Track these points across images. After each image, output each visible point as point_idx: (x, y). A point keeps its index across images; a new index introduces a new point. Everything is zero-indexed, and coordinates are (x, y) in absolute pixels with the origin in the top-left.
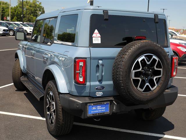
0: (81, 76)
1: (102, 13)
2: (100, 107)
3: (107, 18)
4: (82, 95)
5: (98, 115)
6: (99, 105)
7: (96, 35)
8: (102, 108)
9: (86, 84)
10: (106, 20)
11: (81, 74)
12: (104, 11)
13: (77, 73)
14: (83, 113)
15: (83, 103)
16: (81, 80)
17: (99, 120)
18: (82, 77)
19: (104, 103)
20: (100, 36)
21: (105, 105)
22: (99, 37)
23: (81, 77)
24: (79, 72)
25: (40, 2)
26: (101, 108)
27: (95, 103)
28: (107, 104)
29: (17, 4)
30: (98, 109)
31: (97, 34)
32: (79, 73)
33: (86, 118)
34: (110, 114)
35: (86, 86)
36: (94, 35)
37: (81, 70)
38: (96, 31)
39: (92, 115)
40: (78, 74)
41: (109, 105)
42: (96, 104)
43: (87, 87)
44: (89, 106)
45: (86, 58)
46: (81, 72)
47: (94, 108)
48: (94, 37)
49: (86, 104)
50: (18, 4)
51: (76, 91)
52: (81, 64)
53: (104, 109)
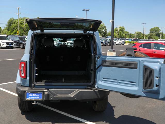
0: (23, 73)
2: (35, 95)
5: (33, 100)
6: (35, 94)
9: (27, 78)
11: (23, 71)
17: (35, 103)
19: (38, 93)
21: (39, 94)
26: (36, 96)
27: (31, 92)
28: (40, 93)
32: (22, 71)
33: (25, 101)
34: (43, 101)
37: (23, 69)
39: (30, 100)
41: (42, 94)
43: (27, 81)
44: (27, 93)
45: (26, 61)
46: (23, 70)
47: (31, 95)
49: (25, 91)
52: (23, 65)
53: (38, 97)
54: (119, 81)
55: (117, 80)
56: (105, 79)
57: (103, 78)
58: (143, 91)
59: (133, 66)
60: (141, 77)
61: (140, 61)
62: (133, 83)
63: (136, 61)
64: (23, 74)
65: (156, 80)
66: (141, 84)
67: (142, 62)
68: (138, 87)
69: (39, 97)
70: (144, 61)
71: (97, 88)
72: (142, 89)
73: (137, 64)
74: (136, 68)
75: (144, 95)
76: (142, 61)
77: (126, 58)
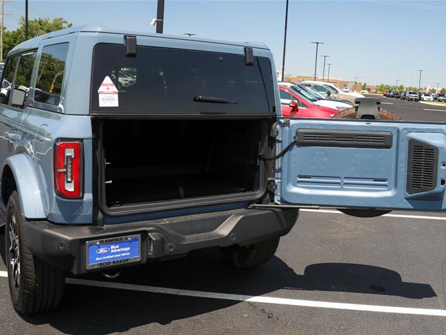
0: (69, 180)
1: (122, 41)
2: (118, 247)
3: (134, 51)
4: (75, 222)
5: (112, 264)
6: (115, 244)
7: (108, 89)
8: (122, 249)
9: (83, 198)
10: (131, 55)
11: (69, 174)
12: (125, 37)
13: (60, 172)
14: (76, 262)
15: (75, 240)
16: (70, 188)
17: (117, 275)
18: (73, 182)
19: (126, 238)
20: (116, 90)
21: (130, 242)
22: (114, 93)
23: (71, 182)
24: (65, 170)
25: (69, 24)
26: (119, 250)
27: (104, 240)
28: (133, 240)
29: (19, 27)
30: (112, 251)
31: (110, 87)
32: (66, 173)
33: (82, 273)
34: (142, 263)
35: (82, 202)
36: (101, 89)
37: (69, 166)
38: (107, 80)
39: (99, 266)
40: (62, 175)
41: (139, 242)
42: (106, 241)
43: (84, 205)
44: (90, 245)
45: (82, 140)
46: (69, 170)
47: (102, 251)
48: (102, 93)
49: (83, 241)
50: (22, 25)
51: (60, 213)
52: (70, 153)
53: (128, 251)
54: (346, 181)
55: (340, 178)
56: (304, 178)
57: (300, 177)
58: (406, 199)
59: (382, 142)
60: (402, 167)
61: (400, 130)
62: (380, 181)
63: (389, 130)
64: (73, 184)
65: (443, 170)
66: (403, 182)
67: (405, 131)
68: (393, 190)
69: (129, 254)
70: (410, 131)
71: (279, 203)
72: (404, 193)
73: (391, 137)
74: (389, 147)
75: (410, 206)
76: (405, 129)
77: (364, 124)
